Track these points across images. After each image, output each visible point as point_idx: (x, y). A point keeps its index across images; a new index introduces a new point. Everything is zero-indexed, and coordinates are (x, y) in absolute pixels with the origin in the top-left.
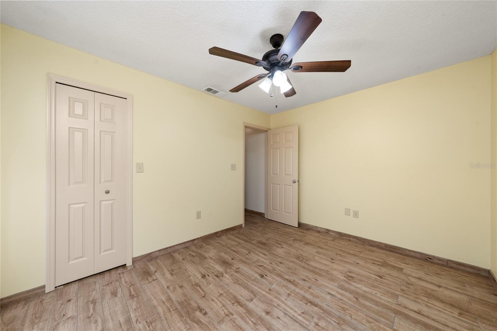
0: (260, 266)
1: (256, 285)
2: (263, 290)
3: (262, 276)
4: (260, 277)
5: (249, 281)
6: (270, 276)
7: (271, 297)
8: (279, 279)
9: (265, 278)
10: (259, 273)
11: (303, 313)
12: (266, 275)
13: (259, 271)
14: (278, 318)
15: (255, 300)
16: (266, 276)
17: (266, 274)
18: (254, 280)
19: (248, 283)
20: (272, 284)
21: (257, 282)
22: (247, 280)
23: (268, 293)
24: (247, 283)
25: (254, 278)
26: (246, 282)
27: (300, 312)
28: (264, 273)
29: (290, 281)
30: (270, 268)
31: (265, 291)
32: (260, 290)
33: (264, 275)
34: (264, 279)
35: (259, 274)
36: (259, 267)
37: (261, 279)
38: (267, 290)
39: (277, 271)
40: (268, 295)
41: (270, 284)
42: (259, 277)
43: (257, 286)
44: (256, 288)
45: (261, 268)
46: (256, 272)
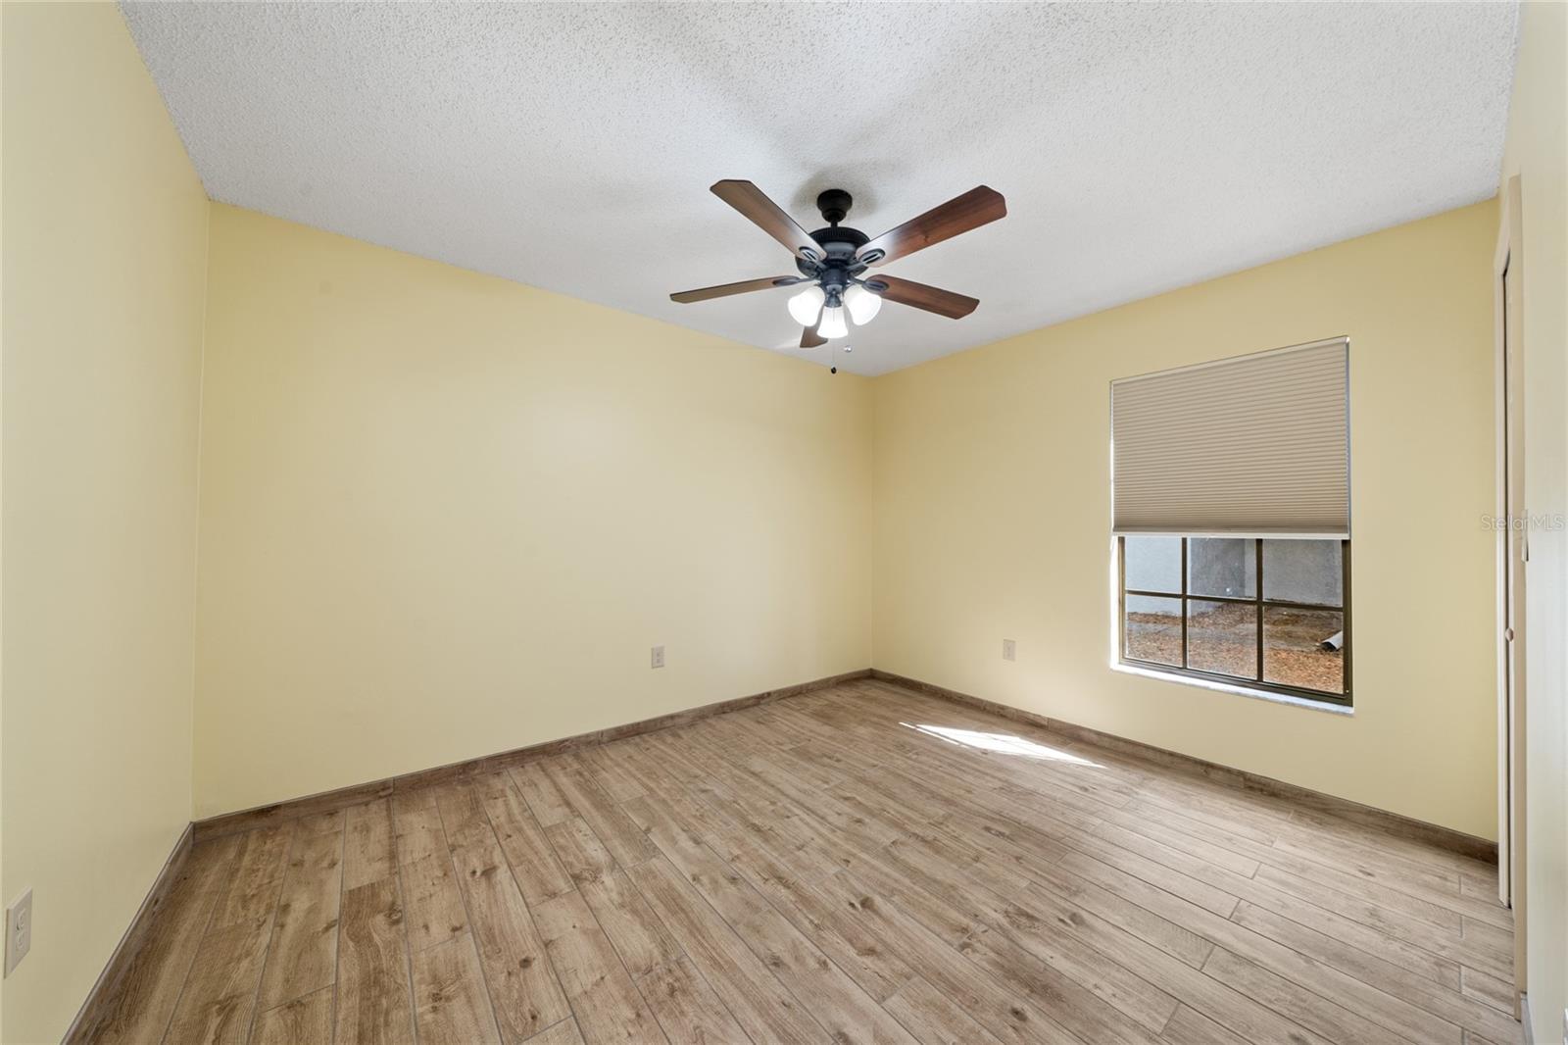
0: (871, 952)
1: (887, 875)
2: (866, 863)
3: (866, 903)
4: (872, 901)
5: (908, 888)
6: (839, 902)
7: (848, 847)
8: (812, 890)
9: (855, 895)
10: (877, 919)
11: (788, 817)
12: (852, 905)
13: (877, 925)
14: (839, 814)
15: (888, 842)
16: (853, 901)
17: (853, 911)
18: (893, 892)
19: (912, 885)
20: (839, 876)
21: (882, 885)
22: (916, 893)
23: (854, 855)
24: (914, 884)
25: (896, 899)
26: (917, 888)
27: (795, 819)
28: (858, 916)
29: (780, 879)
30: (834, 938)
31: (860, 859)
32: (874, 862)
33: (858, 906)
34: (861, 894)
35: (876, 912)
36: (879, 948)
37: (869, 895)
38: (854, 862)
39: (806, 922)
40: (855, 851)
41: (843, 875)
42: (878, 900)
43: (881, 873)
44: (886, 869)
45: (870, 941)
46: (887, 921)
